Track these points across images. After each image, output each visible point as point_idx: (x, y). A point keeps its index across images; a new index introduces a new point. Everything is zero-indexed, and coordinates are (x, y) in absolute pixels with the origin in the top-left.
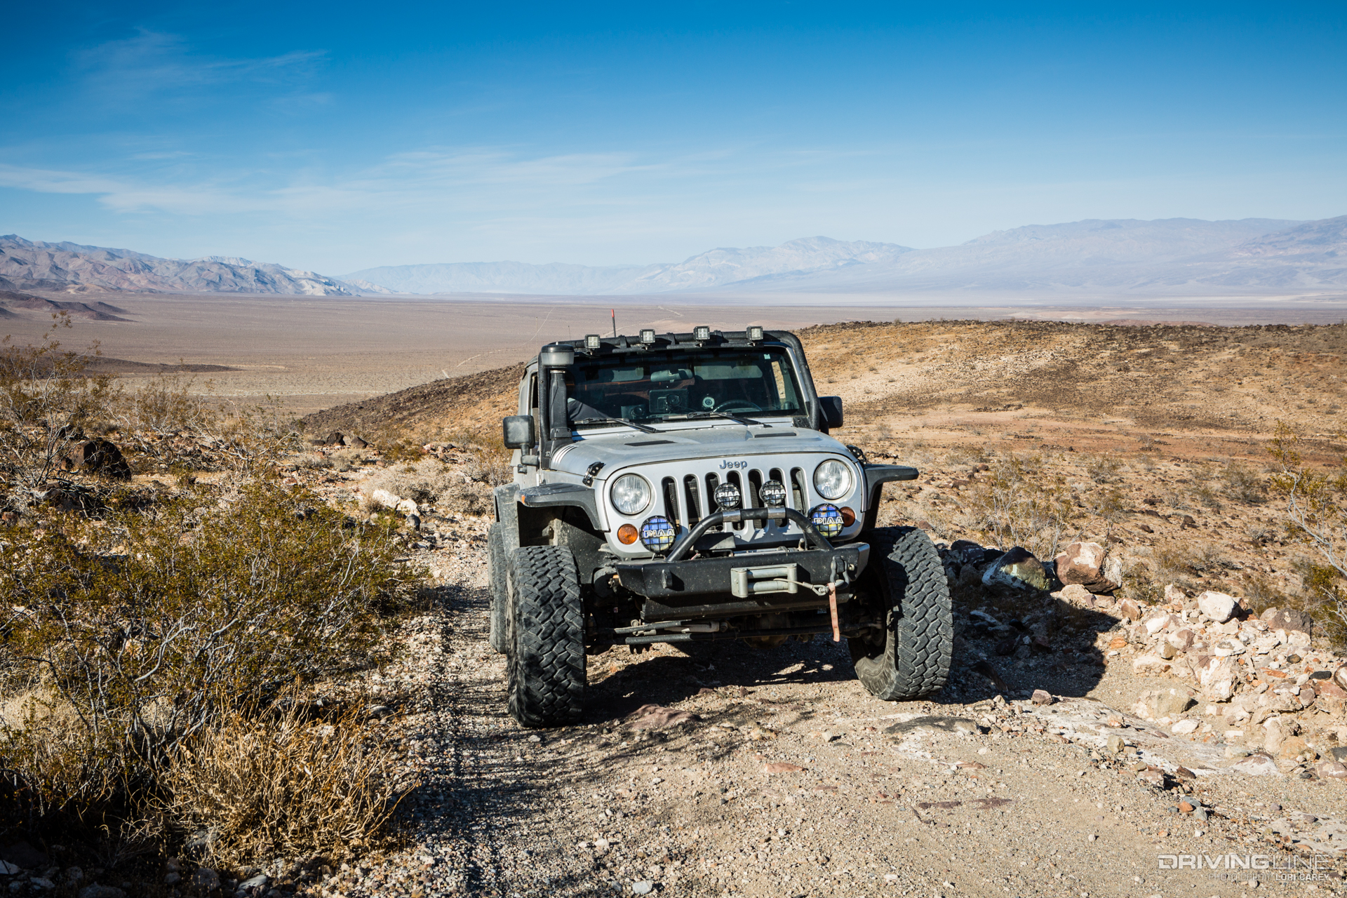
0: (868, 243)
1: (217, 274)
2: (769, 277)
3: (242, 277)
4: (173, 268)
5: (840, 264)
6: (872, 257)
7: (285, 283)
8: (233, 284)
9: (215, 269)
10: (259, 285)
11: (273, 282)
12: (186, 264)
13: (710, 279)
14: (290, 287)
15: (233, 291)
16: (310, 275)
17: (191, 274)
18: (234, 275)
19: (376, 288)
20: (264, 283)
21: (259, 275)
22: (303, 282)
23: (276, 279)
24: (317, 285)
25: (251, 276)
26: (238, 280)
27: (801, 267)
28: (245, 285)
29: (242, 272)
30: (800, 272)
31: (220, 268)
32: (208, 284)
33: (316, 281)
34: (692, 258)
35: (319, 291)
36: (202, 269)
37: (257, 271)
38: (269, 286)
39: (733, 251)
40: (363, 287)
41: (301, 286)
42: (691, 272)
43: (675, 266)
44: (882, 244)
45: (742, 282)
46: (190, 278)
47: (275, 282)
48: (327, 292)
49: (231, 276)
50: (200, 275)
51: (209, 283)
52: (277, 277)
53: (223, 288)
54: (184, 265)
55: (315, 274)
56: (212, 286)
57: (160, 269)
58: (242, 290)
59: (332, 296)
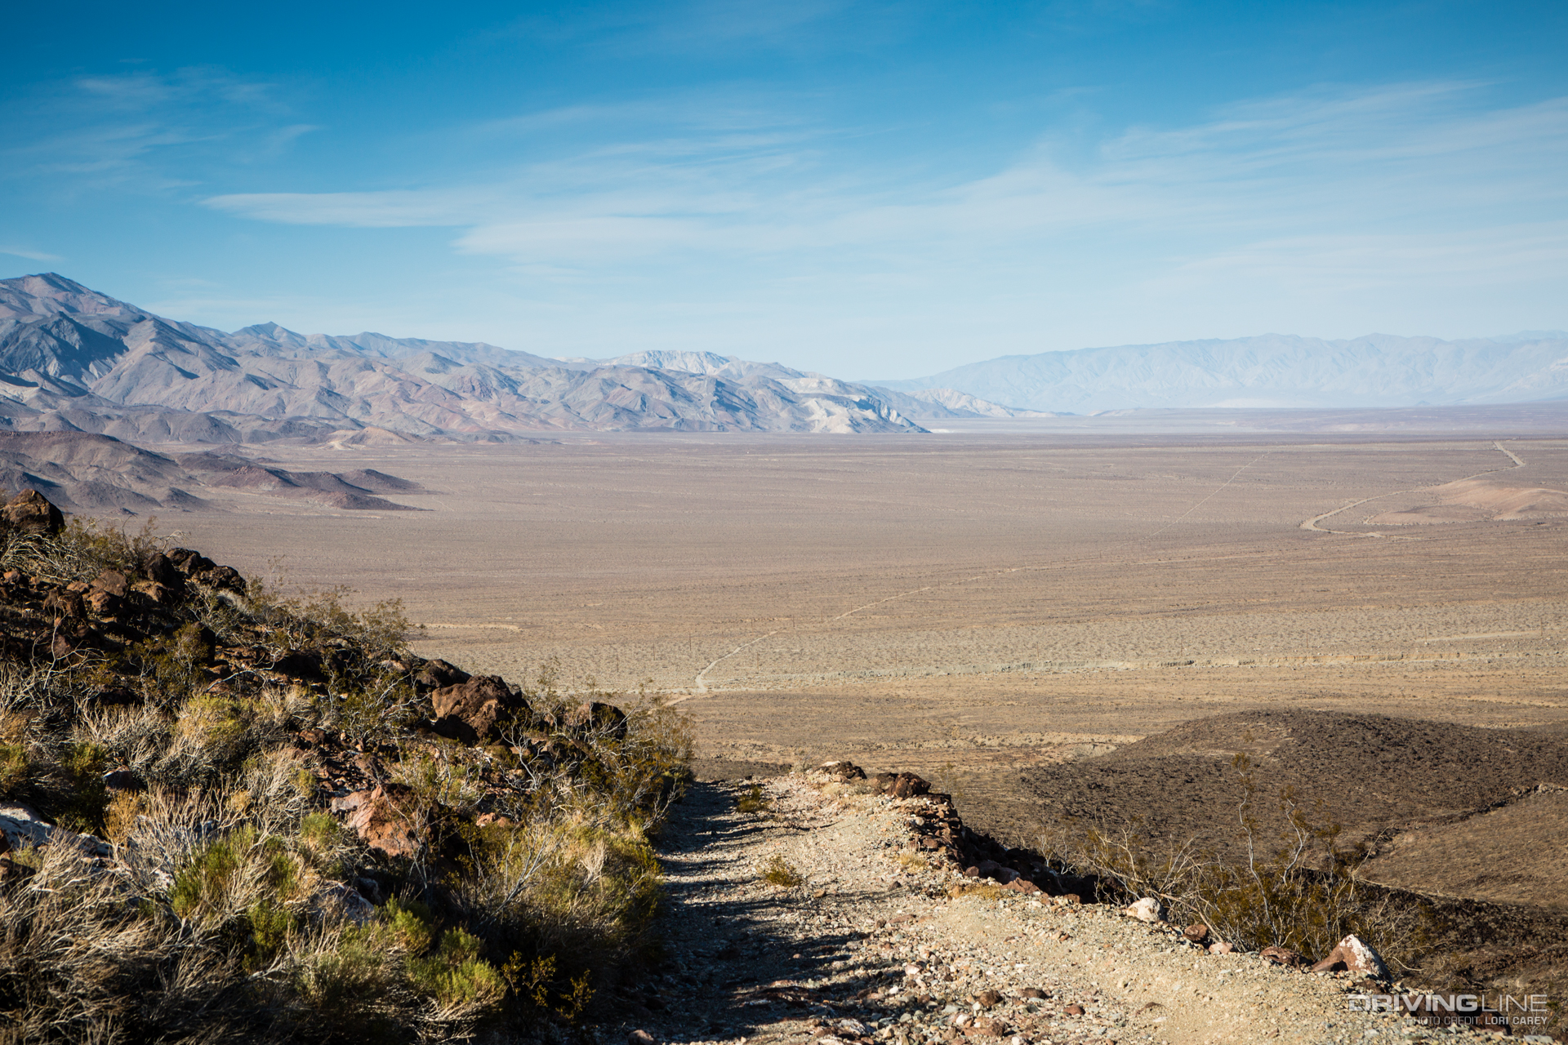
1: (638, 393)
3: (688, 398)
4: (558, 382)
7: (775, 405)
8: (668, 414)
9: (636, 383)
10: (721, 413)
11: (751, 405)
12: (583, 374)
14: (784, 414)
16: (830, 388)
17: (590, 394)
18: (673, 394)
19: (980, 405)
20: (732, 408)
21: (725, 396)
22: (811, 403)
23: (757, 399)
24: (839, 410)
25: (707, 394)
26: (680, 404)
28: (691, 414)
29: (690, 387)
31: (647, 381)
32: (617, 415)
33: (836, 400)
35: (833, 422)
36: (610, 384)
37: (719, 384)
38: (741, 415)
40: (951, 406)
41: (807, 412)
46: (584, 404)
47: (754, 406)
48: (855, 424)
49: (666, 397)
50: (606, 396)
51: (620, 412)
52: (759, 395)
53: (647, 421)
54: (579, 375)
55: (842, 385)
56: (625, 419)
57: (531, 387)
58: (683, 424)
59: (867, 430)
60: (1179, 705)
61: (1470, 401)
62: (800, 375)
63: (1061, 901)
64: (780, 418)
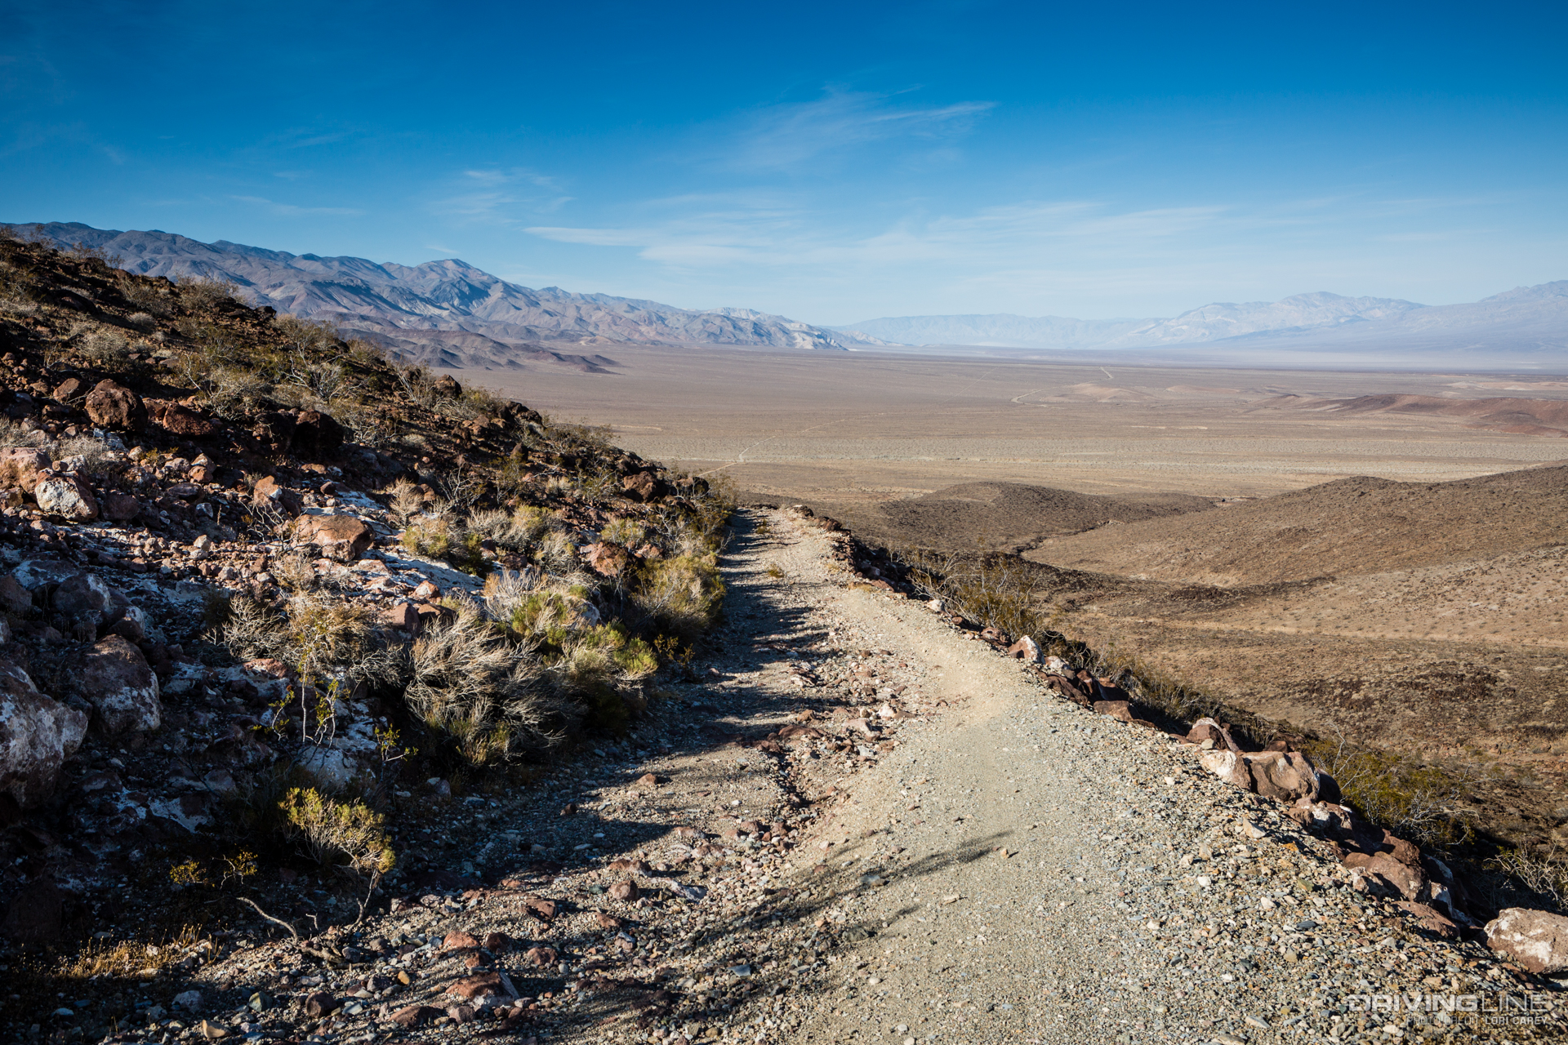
0: (1375, 299)
1: (719, 326)
2: (1264, 333)
3: (741, 330)
4: (683, 320)
5: (1342, 320)
6: (1378, 313)
7: (780, 335)
8: (732, 336)
9: (718, 322)
10: (755, 337)
11: (769, 334)
12: (695, 316)
13: (1204, 334)
15: (729, 343)
16: (805, 328)
17: (697, 326)
18: (734, 327)
19: (871, 339)
20: (760, 335)
21: (757, 329)
22: (796, 335)
23: (772, 332)
24: (808, 338)
25: (749, 328)
26: (738, 332)
27: (1300, 324)
28: (742, 337)
29: (742, 324)
30: (1298, 329)
31: (723, 321)
32: (709, 336)
33: (807, 334)
34: (1189, 312)
35: (805, 343)
36: (706, 321)
37: (755, 324)
38: (764, 338)
39: (1230, 306)
40: (858, 339)
41: (794, 338)
42: (1184, 327)
43: (1169, 320)
44: (1390, 300)
45: (1236, 338)
46: (694, 330)
48: (815, 345)
49: (731, 329)
50: (704, 327)
51: (710, 334)
52: (773, 330)
53: (722, 339)
54: (692, 317)
55: (810, 327)
56: (712, 338)
57: (671, 321)
58: (738, 341)
59: (820, 348)
60: (952, 477)
61: (1090, 348)
62: (792, 321)
63: (899, 596)
64: (782, 340)
